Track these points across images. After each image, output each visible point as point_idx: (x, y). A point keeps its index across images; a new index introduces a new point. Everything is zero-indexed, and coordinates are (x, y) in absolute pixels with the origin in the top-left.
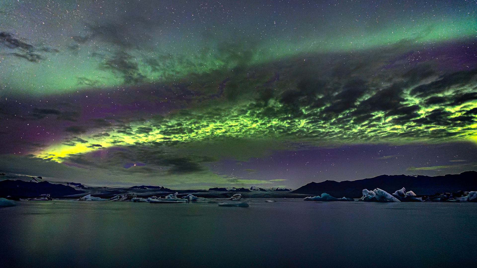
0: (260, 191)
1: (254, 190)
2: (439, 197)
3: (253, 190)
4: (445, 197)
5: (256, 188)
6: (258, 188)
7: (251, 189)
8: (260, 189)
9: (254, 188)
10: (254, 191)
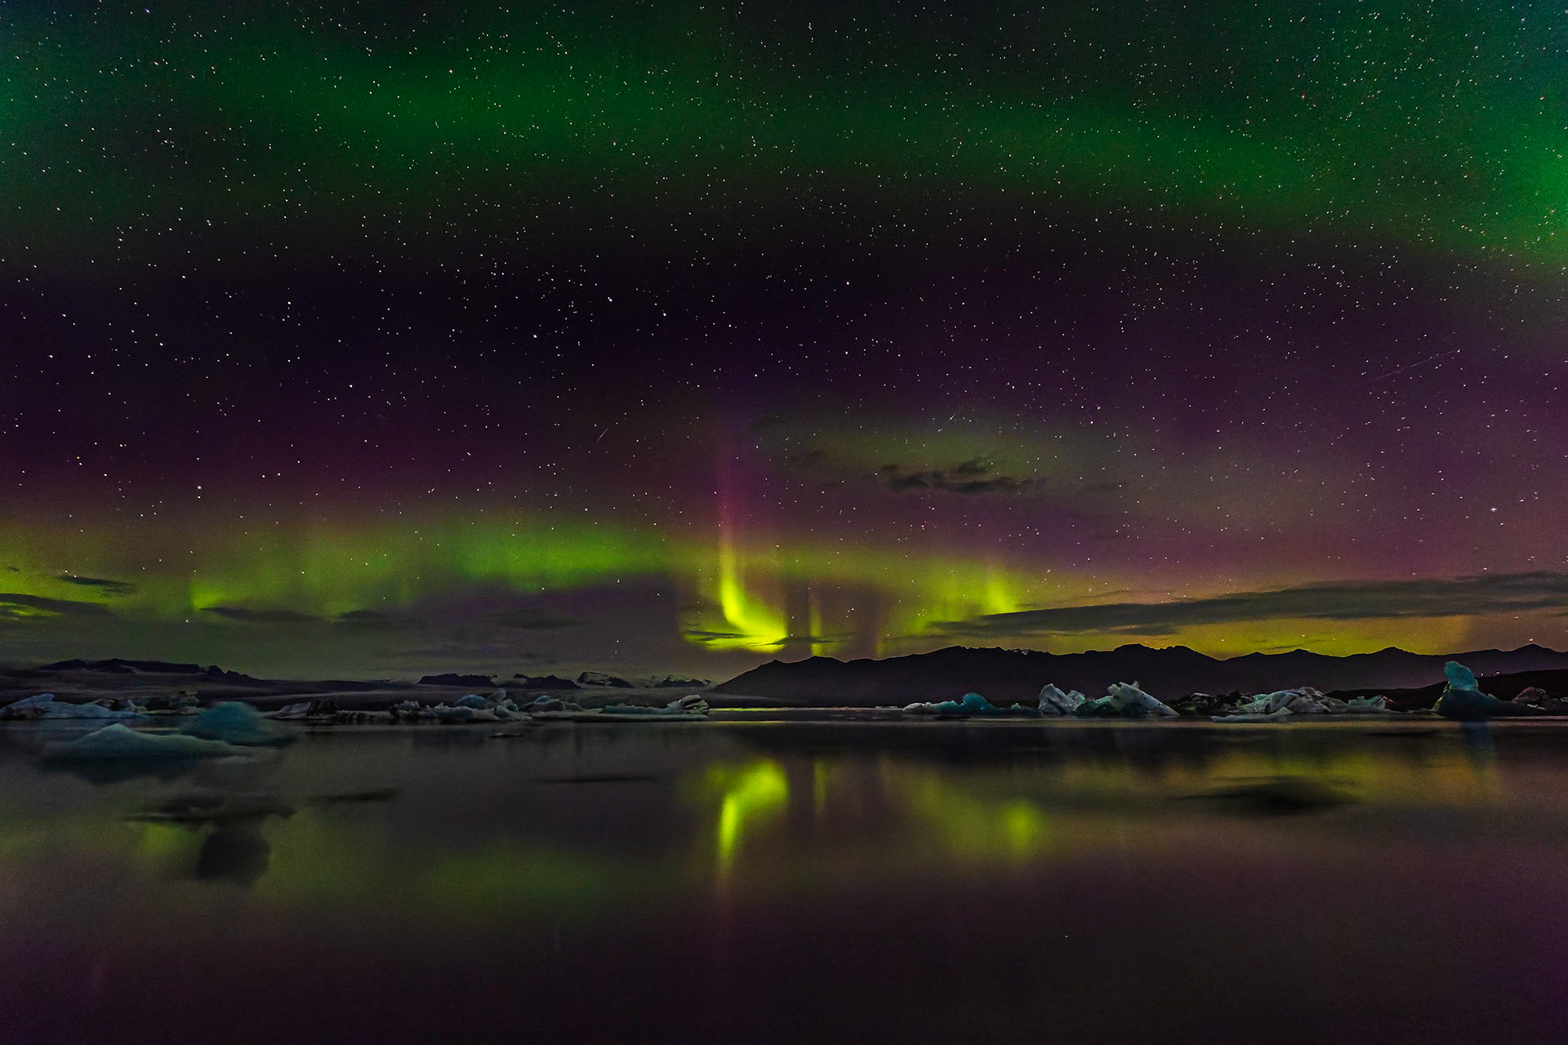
0: (610, 685)
1: (592, 682)
2: (1191, 705)
3: (588, 683)
4: (1203, 705)
5: (598, 679)
6: (605, 678)
7: (582, 679)
8: (611, 679)
9: (590, 678)
10: (592, 686)
